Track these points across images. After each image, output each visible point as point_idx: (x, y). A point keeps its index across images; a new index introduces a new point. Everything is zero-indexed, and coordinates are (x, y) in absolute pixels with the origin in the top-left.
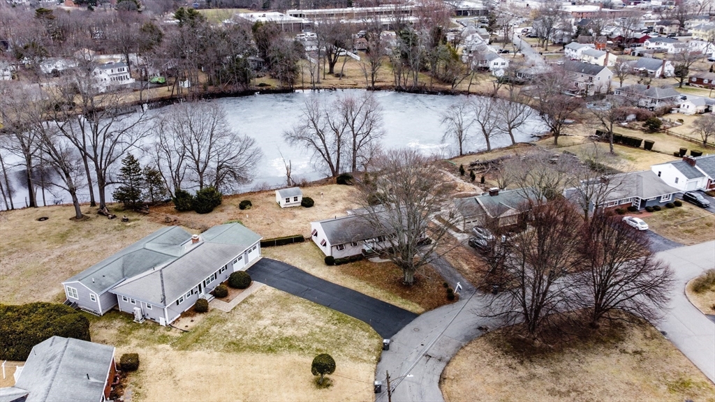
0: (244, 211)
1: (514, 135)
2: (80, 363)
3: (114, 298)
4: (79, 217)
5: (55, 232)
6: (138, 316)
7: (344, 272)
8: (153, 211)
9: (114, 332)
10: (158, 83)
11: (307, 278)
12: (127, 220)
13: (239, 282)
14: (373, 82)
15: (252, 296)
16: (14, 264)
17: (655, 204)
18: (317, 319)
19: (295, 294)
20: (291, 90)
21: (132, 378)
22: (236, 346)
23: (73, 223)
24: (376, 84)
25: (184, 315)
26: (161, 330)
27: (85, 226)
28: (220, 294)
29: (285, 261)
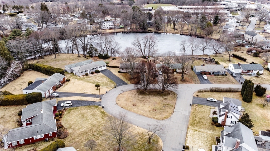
0: (113, 60)
1: (204, 52)
2: (58, 77)
3: (72, 70)
4: (79, 57)
5: (72, 58)
6: (75, 74)
7: (121, 74)
8: (94, 58)
9: (70, 76)
10: (122, 27)
11: (112, 74)
12: (87, 58)
13: (97, 72)
14: (182, 33)
15: (98, 75)
16: (61, 62)
17: (218, 74)
18: (107, 81)
19: (107, 76)
20: (160, 33)
21: (67, 82)
22: (88, 82)
23: (77, 57)
24: (183, 33)
25: (83, 75)
26: (77, 77)
27: (79, 58)
28: (92, 73)
29: (110, 70)
